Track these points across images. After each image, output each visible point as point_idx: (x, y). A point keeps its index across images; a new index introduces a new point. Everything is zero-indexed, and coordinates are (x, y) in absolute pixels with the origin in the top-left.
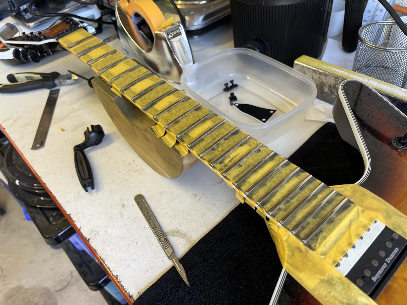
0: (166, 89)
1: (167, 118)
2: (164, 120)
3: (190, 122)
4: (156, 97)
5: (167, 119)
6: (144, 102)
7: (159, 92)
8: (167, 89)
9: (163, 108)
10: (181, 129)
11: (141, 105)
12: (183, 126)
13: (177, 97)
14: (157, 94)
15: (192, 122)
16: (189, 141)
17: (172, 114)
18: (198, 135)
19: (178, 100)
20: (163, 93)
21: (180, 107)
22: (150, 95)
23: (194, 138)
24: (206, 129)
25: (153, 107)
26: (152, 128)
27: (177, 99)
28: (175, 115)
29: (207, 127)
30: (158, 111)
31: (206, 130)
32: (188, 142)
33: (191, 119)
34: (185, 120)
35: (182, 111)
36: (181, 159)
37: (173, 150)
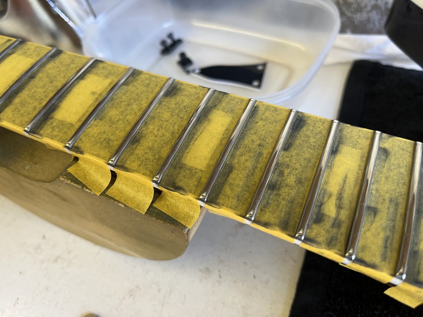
0: (69, 65)
1: (105, 136)
2: (98, 145)
3: (172, 129)
4: (53, 91)
5: (105, 139)
6: (22, 111)
7: (55, 76)
8: (72, 66)
9: (81, 114)
10: (157, 156)
11: (17, 122)
12: (156, 145)
13: (106, 77)
14: (51, 82)
15: (176, 127)
16: (196, 183)
17: (113, 123)
18: (212, 158)
19: (111, 83)
20: (64, 77)
21: (124, 97)
22: (33, 91)
23: (204, 169)
24: (220, 136)
25: (52, 118)
26: (70, 174)
27: (108, 81)
28: (121, 122)
29: (220, 129)
30: (72, 125)
31: (222, 140)
32: (194, 188)
33: (171, 121)
34: (156, 129)
35: (135, 107)
36: (186, 235)
37: (154, 217)
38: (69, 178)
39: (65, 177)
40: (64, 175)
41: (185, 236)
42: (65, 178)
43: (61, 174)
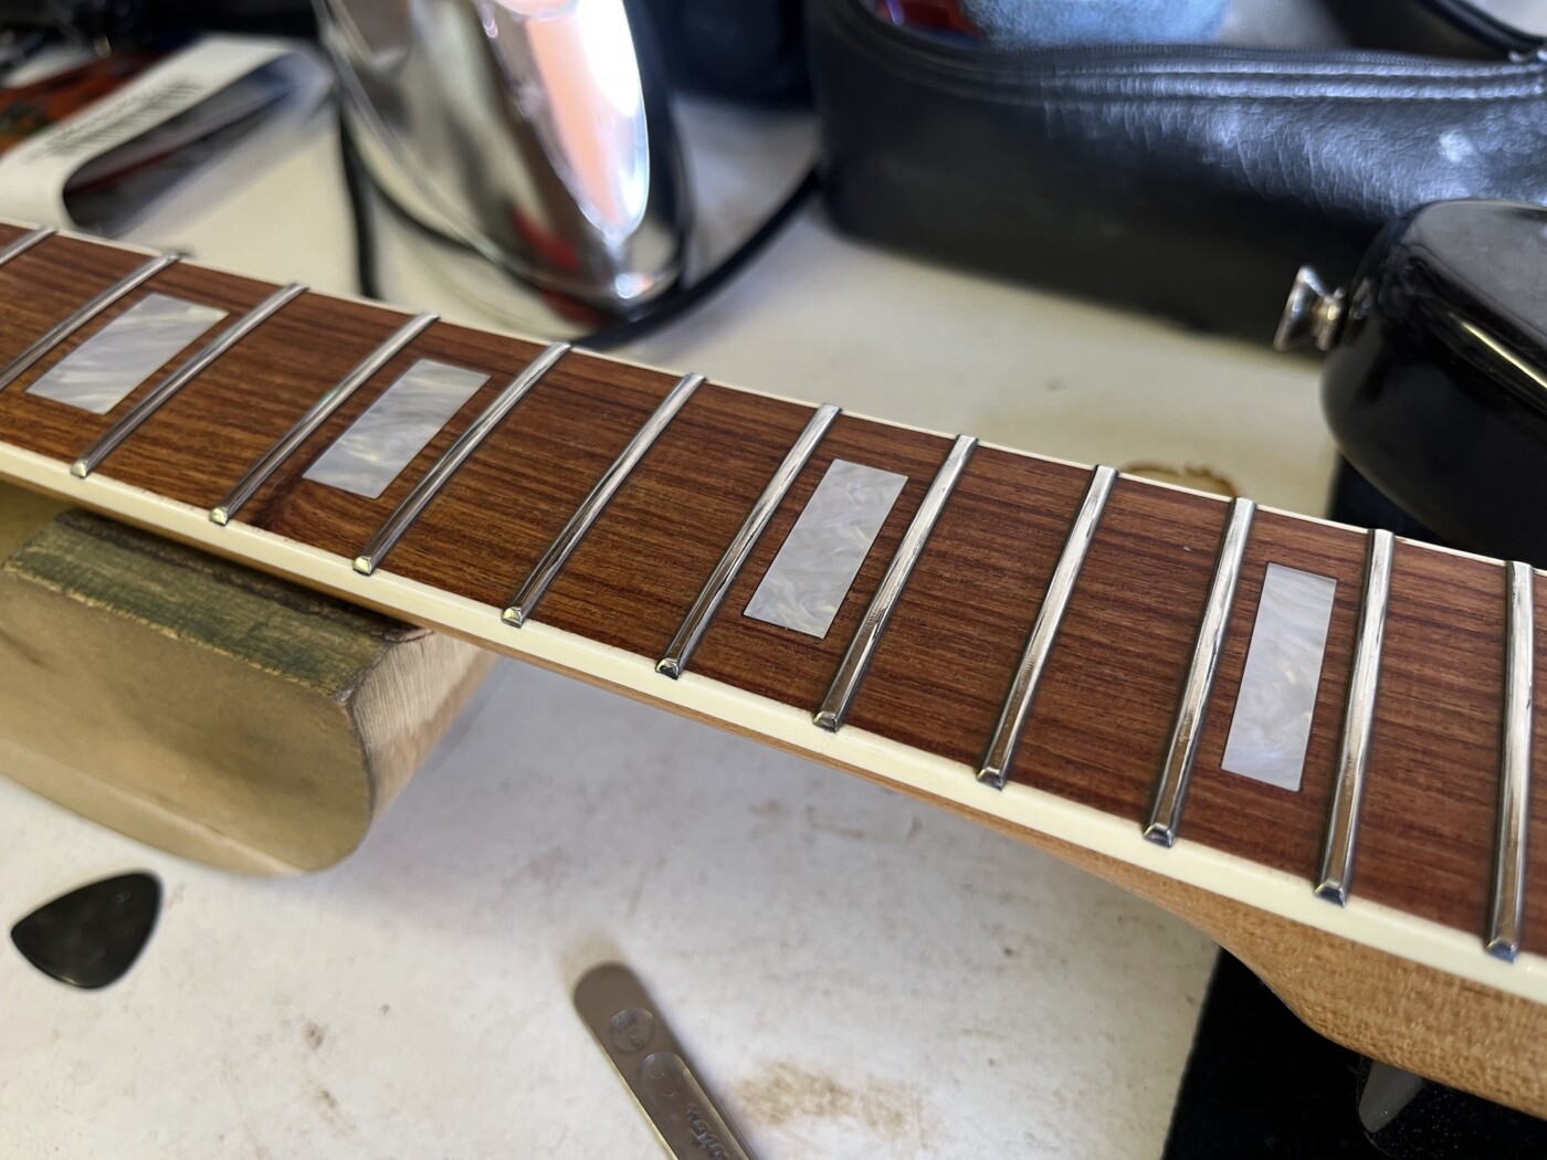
36: (345, 712)
37: (259, 662)
38: (29, 565)
39: (20, 564)
40: (18, 559)
41: (343, 716)
42: (18, 567)
43: (10, 558)
